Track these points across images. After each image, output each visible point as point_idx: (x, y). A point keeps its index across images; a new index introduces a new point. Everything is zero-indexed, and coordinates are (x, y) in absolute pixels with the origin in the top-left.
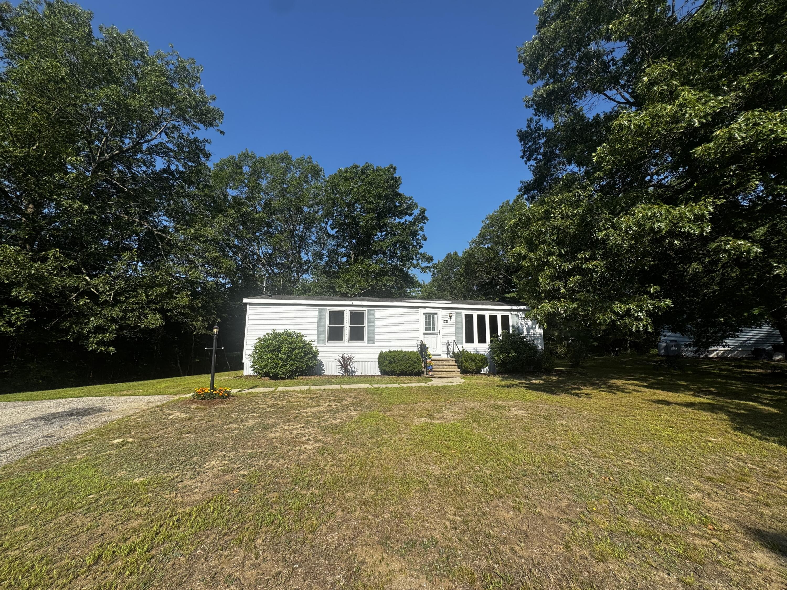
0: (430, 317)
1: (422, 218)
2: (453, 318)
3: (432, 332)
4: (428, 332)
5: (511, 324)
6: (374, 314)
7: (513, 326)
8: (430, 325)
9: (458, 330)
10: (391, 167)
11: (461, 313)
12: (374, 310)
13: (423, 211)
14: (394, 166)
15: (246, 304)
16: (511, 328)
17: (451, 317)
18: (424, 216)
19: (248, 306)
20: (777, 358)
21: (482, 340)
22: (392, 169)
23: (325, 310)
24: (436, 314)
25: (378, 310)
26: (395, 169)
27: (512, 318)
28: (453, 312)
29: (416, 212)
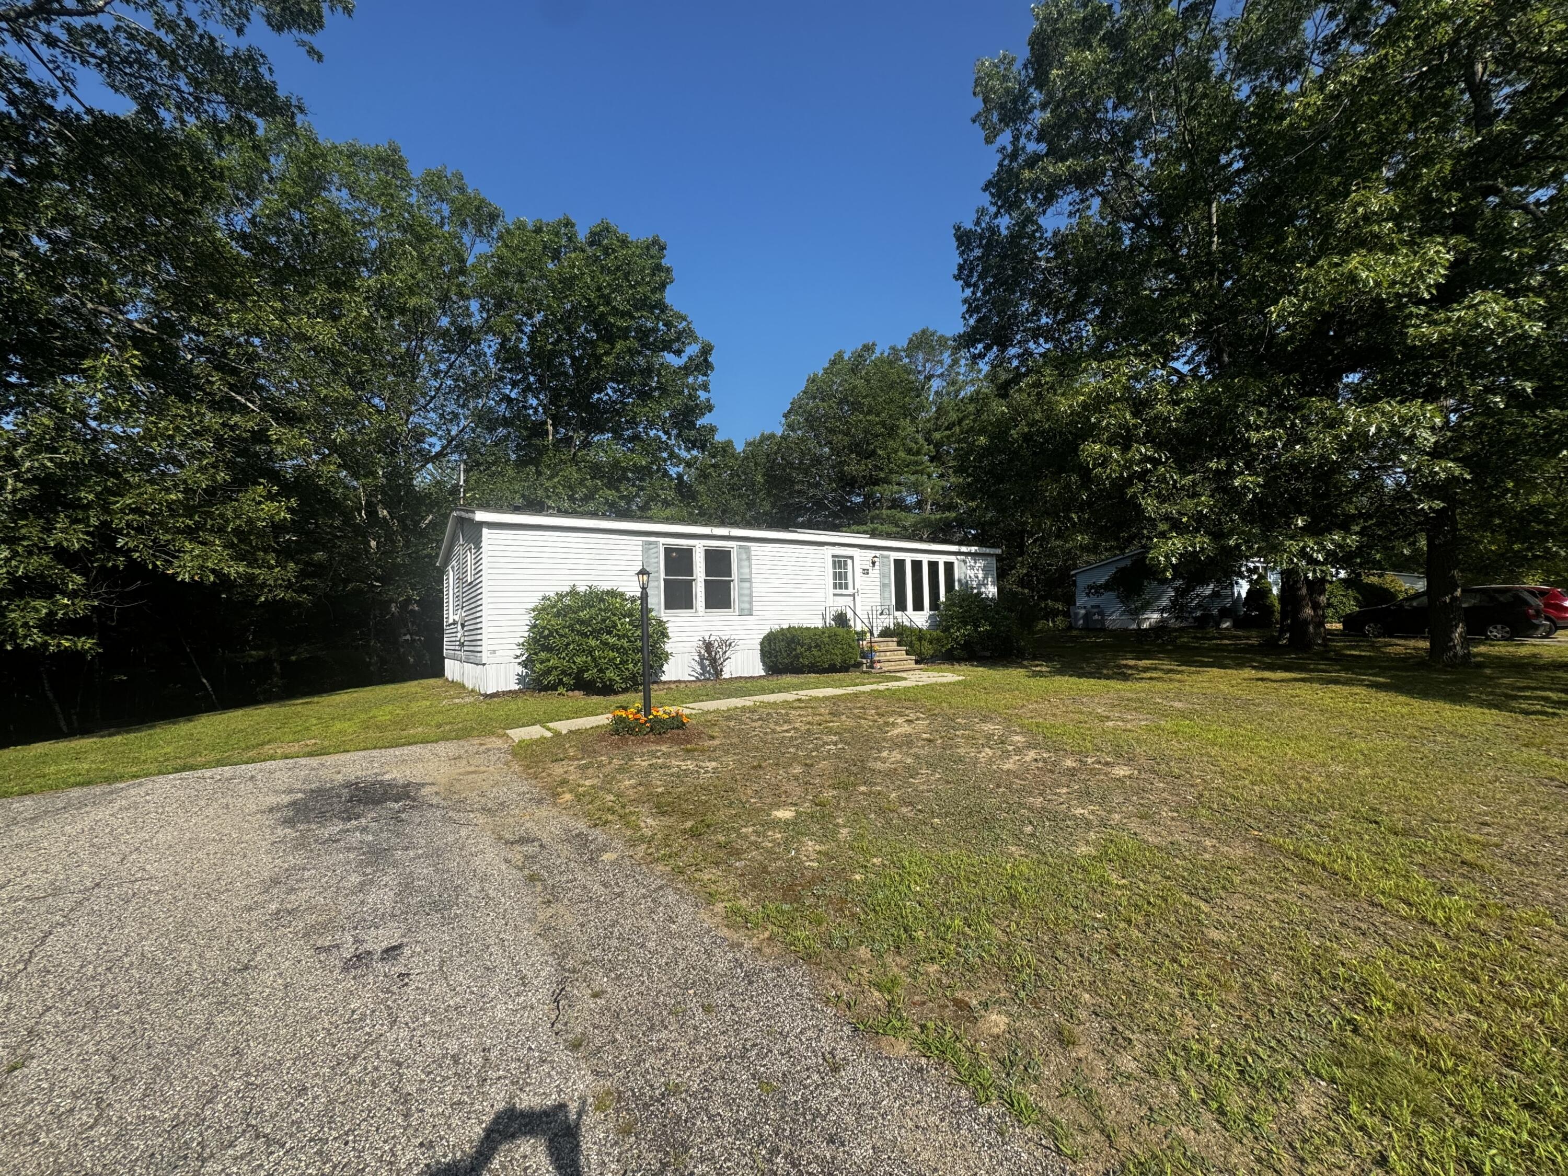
0: (840, 562)
1: (702, 364)
2: (877, 567)
3: (844, 591)
4: (838, 591)
5: (956, 577)
6: (749, 556)
7: (960, 581)
8: (840, 579)
9: (884, 585)
10: (655, 242)
11: (888, 557)
12: (747, 548)
13: (706, 350)
14: (662, 240)
15: (482, 524)
16: (956, 584)
17: (874, 563)
18: (706, 360)
19: (485, 531)
20: (1225, 626)
21: (918, 606)
22: (657, 246)
23: (656, 543)
24: (852, 558)
25: (755, 547)
26: (662, 248)
27: (959, 568)
28: (878, 553)
29: (692, 350)
